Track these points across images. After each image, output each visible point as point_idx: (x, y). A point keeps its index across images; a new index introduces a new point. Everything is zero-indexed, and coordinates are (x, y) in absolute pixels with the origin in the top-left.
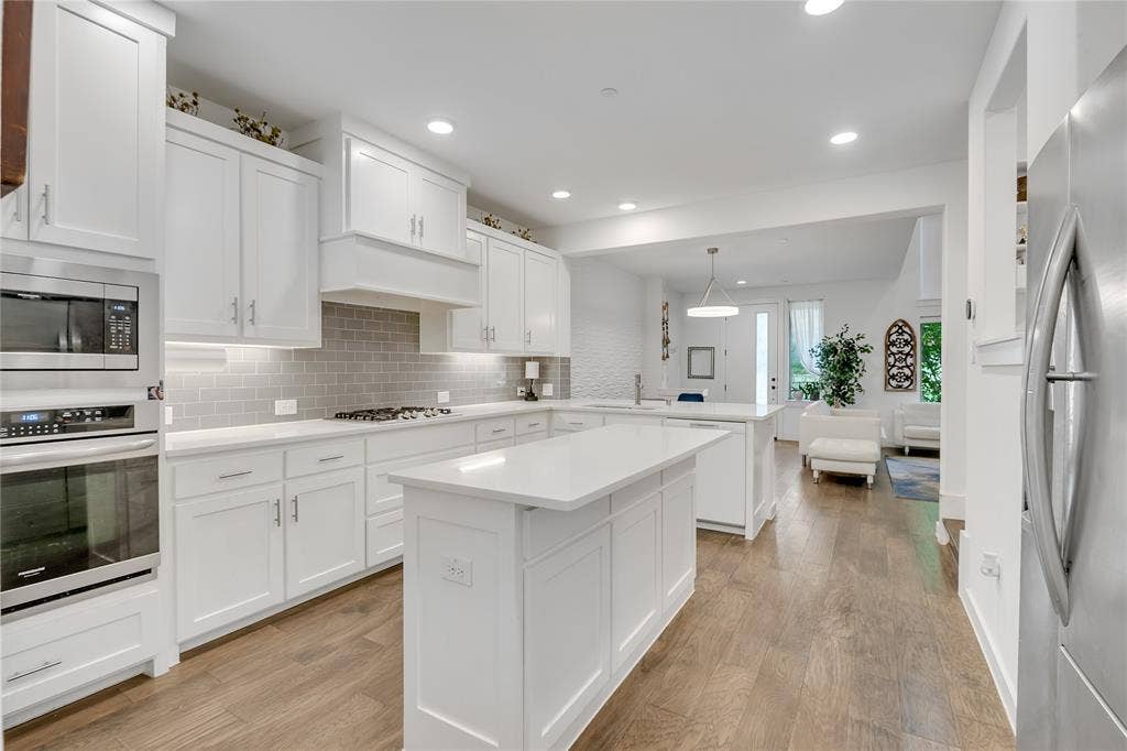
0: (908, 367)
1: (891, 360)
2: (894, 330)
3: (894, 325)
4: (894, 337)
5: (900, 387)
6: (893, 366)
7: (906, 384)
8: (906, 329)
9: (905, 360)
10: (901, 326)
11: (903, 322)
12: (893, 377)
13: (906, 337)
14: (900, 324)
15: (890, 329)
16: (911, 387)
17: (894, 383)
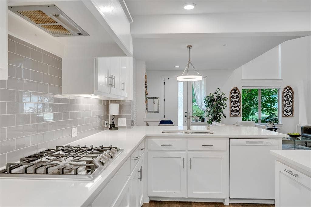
0: (238, 107)
1: (232, 104)
2: (233, 91)
3: (233, 89)
4: (233, 94)
5: (235, 115)
6: (233, 106)
7: (237, 114)
8: (237, 91)
9: (237, 104)
10: (235, 90)
11: (236, 88)
12: (233, 111)
13: (237, 94)
14: (235, 89)
15: (232, 91)
16: (239, 115)
17: (233, 113)
